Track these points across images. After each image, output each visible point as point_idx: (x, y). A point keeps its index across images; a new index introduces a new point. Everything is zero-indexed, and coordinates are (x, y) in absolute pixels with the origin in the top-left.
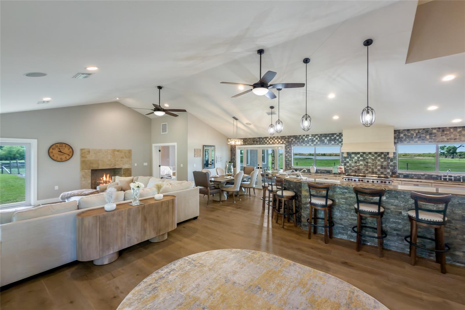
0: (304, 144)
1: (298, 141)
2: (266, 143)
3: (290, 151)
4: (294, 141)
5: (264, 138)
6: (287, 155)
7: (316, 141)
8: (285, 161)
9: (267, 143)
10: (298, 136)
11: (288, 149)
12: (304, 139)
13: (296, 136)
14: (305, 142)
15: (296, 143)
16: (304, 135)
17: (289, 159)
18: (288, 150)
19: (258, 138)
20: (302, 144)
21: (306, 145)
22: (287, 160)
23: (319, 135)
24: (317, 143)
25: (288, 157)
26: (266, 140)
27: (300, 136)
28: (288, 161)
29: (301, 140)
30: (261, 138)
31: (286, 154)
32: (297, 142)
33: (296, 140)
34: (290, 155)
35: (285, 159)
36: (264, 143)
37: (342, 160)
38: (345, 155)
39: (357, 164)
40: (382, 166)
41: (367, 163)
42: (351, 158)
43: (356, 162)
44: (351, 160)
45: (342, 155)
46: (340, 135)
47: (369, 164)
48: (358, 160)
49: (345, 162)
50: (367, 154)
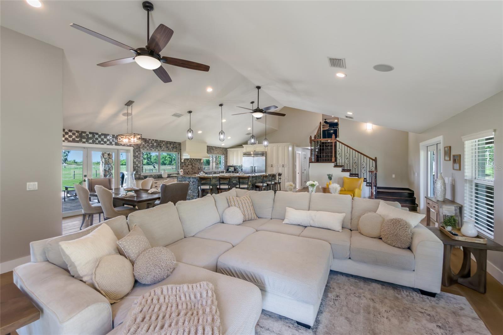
0: (153, 148)
1: (148, 146)
2: (105, 142)
3: (139, 156)
4: (143, 145)
5: (102, 134)
6: (135, 160)
7: (164, 146)
8: (133, 168)
9: (107, 143)
10: (148, 140)
11: (137, 153)
12: (154, 144)
13: (146, 139)
14: (154, 147)
15: (146, 148)
16: (153, 140)
17: (137, 165)
18: (137, 154)
19: (90, 133)
20: (152, 148)
21: (155, 150)
22: (136, 166)
23: (166, 142)
24: (164, 149)
25: (137, 163)
26: (105, 137)
27: (150, 140)
28: (137, 168)
29: (151, 144)
30: (97, 134)
31: (135, 158)
32: (146, 146)
33: (145, 144)
34: (139, 160)
35: (133, 165)
36: (102, 142)
37: (180, 165)
38: (183, 161)
39: (188, 167)
40: (198, 168)
41: (192, 166)
42: (185, 163)
43: (187, 166)
44: (185, 165)
45: (181, 161)
46: (180, 144)
47: (193, 167)
48: (189, 165)
49: (182, 167)
50: (192, 160)
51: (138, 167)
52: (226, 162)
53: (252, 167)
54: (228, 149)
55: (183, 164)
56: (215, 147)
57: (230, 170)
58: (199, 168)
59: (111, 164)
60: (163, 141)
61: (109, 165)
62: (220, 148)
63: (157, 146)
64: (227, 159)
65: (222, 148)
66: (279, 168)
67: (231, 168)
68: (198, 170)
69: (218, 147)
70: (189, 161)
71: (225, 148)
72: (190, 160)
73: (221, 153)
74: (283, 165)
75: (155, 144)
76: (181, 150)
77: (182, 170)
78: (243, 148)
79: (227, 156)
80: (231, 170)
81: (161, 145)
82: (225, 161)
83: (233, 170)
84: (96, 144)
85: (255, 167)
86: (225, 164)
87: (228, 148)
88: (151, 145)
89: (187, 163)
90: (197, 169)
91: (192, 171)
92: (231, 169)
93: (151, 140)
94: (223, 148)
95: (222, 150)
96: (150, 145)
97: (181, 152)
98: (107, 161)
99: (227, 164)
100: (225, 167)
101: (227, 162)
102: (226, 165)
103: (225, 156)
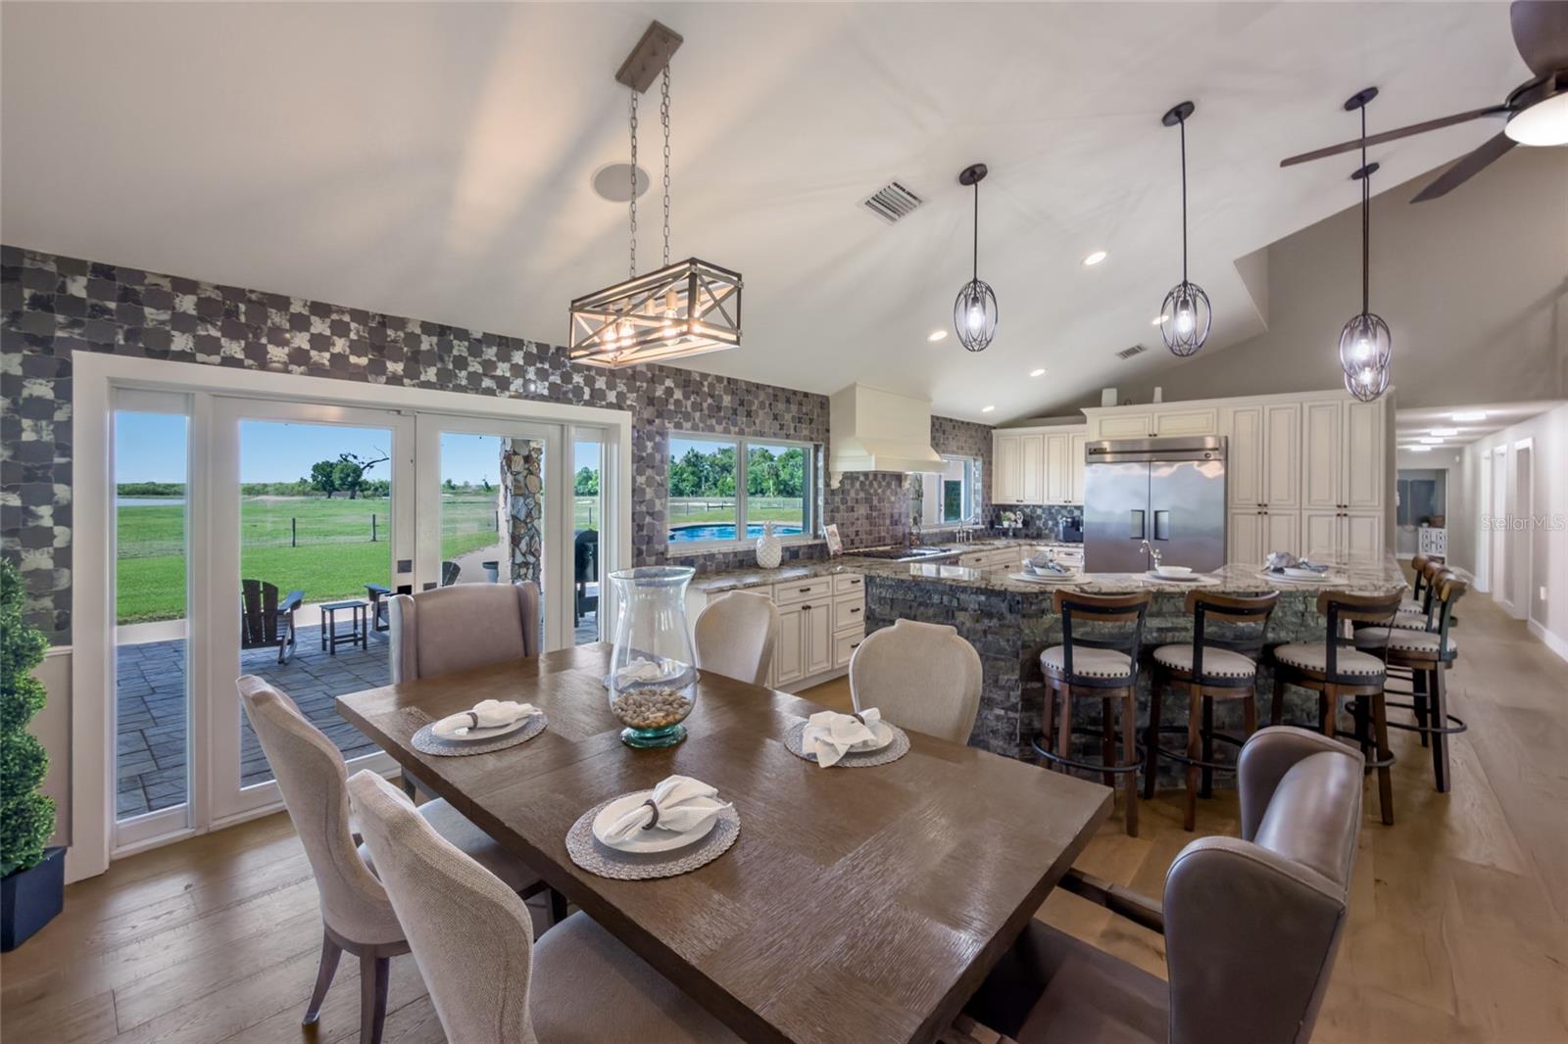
0: (719, 423)
1: (697, 407)
2: (503, 384)
3: (658, 457)
4: (677, 402)
5: (489, 339)
6: (641, 480)
7: (761, 412)
8: (633, 520)
9: (512, 387)
10: (698, 379)
11: (649, 444)
12: (721, 398)
13: (689, 373)
14: (722, 414)
15: (687, 417)
16: (719, 379)
17: (652, 503)
18: (649, 451)
19: (427, 328)
20: (714, 421)
21: (727, 431)
22: (644, 509)
23: (771, 391)
24: (762, 423)
25: (649, 493)
26: (504, 357)
27: (704, 376)
28: (648, 519)
29: (710, 401)
30: (462, 334)
31: (639, 471)
32: (689, 409)
33: (686, 397)
34: (658, 478)
35: (634, 502)
36: (487, 383)
37: (826, 503)
38: (835, 484)
39: (855, 514)
40: (892, 516)
41: (871, 507)
42: (843, 492)
43: (853, 510)
44: (844, 501)
45: (827, 485)
46: (823, 403)
47: (875, 514)
48: (857, 501)
49: (832, 511)
50: (871, 477)
51: (651, 514)
52: (988, 487)
53: (1143, 512)
54: (993, 431)
55: (837, 499)
56: (951, 420)
57: (1006, 524)
58: (896, 517)
59: (534, 494)
60: (758, 386)
61: (528, 497)
62: (968, 424)
63: (735, 412)
64: (990, 475)
65: (974, 424)
66: (1314, 520)
67: (1011, 515)
68: (891, 524)
69: (963, 423)
70: (858, 485)
71: (985, 426)
72: (862, 478)
73: (970, 449)
74: (1339, 506)
75: (727, 400)
76: (828, 431)
77: (833, 528)
78: (1085, 422)
79: (990, 463)
80: (1013, 525)
81: (751, 403)
82: (984, 486)
83: (1020, 525)
84: (459, 388)
85: (1156, 513)
86: (983, 500)
87: (995, 428)
88: (709, 405)
89: (852, 494)
90: (888, 522)
91: (870, 533)
92: (1009, 519)
93: (709, 379)
94: (979, 425)
95: (974, 434)
96: (705, 405)
97: (827, 441)
98: (522, 484)
99: (990, 498)
100: (983, 511)
101: (990, 487)
102: (986, 501)
103: (984, 463)
